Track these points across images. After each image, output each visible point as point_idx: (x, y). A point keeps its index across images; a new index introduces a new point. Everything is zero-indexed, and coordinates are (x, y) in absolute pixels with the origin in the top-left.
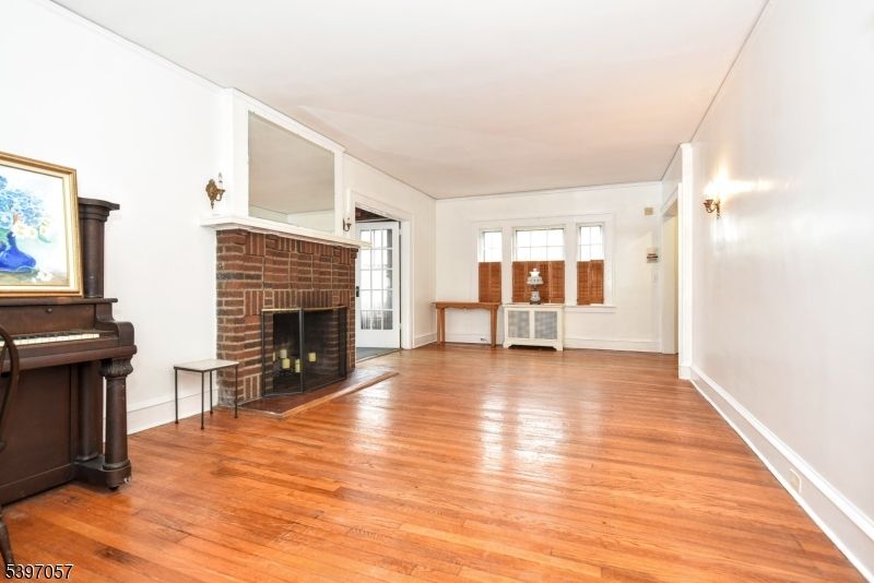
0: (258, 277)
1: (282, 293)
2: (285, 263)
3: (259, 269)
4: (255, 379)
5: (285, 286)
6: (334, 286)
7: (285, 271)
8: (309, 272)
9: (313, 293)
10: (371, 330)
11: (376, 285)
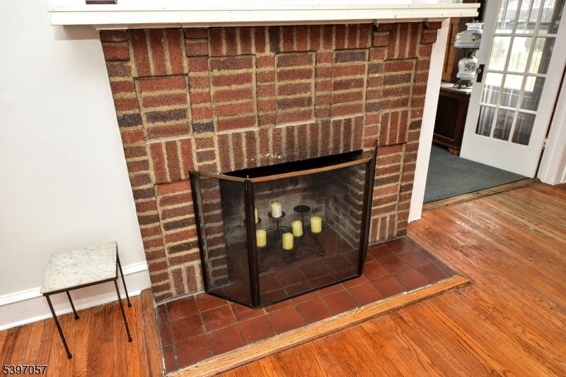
0: (181, 114)
1: (237, 136)
2: (247, 78)
3: (181, 99)
4: (190, 270)
5: (248, 122)
6: (369, 108)
7: (247, 93)
8: (306, 88)
9: (314, 128)
10: (491, 138)
11: (518, 65)
